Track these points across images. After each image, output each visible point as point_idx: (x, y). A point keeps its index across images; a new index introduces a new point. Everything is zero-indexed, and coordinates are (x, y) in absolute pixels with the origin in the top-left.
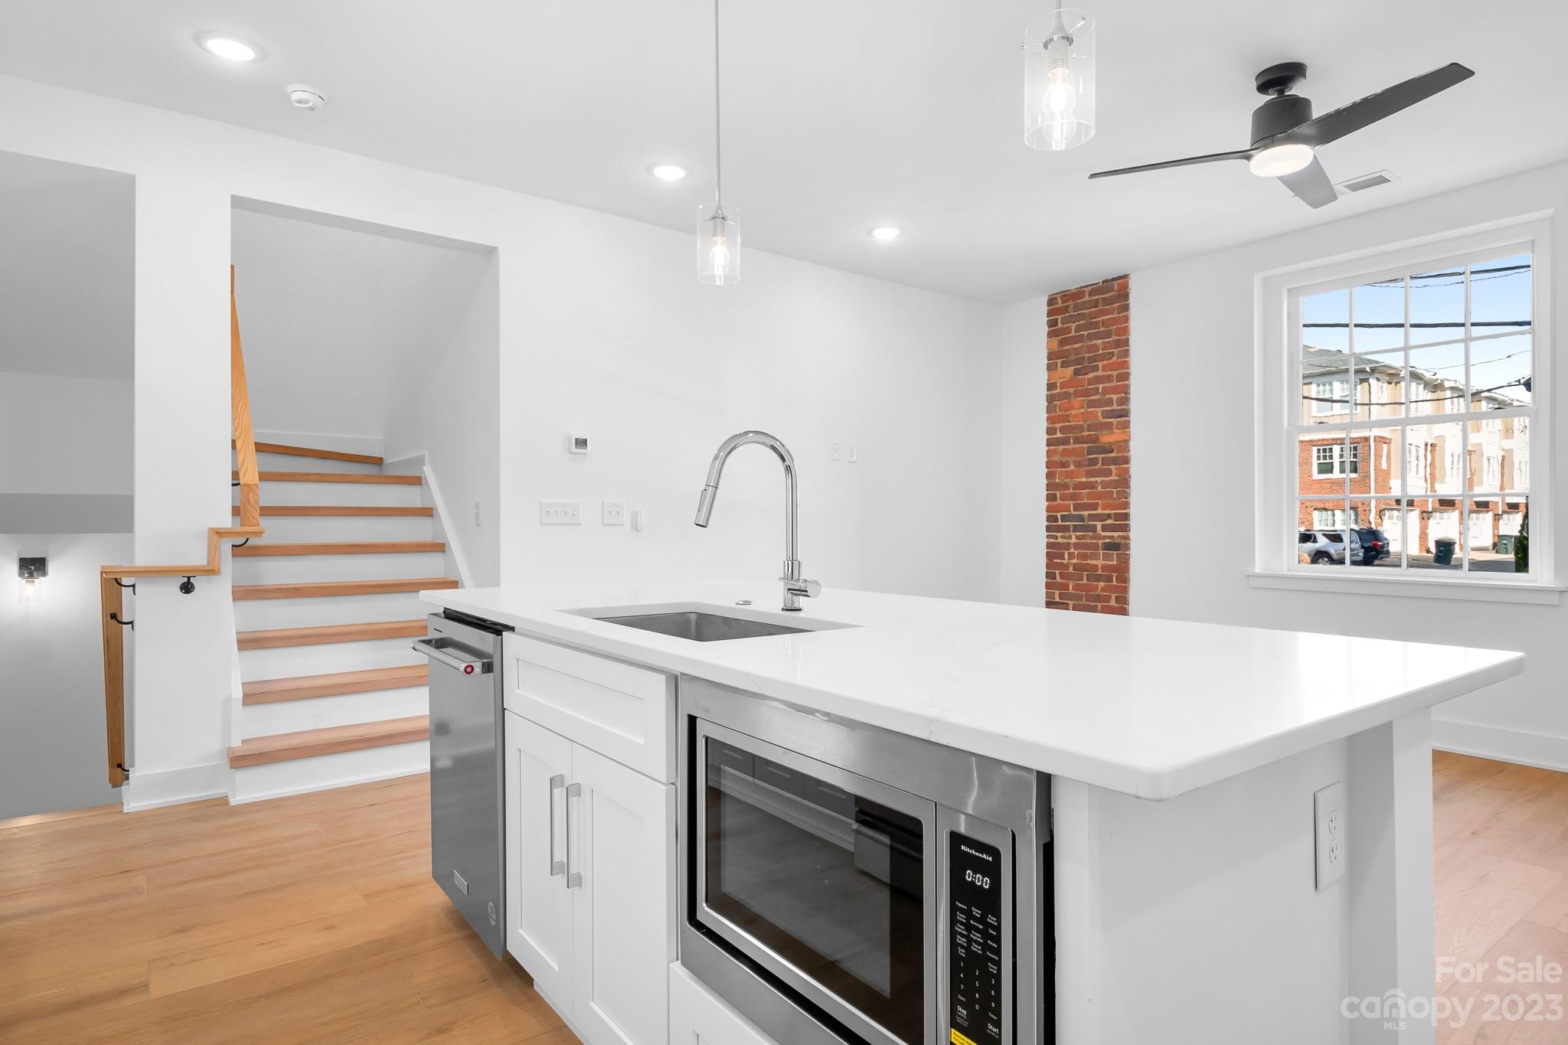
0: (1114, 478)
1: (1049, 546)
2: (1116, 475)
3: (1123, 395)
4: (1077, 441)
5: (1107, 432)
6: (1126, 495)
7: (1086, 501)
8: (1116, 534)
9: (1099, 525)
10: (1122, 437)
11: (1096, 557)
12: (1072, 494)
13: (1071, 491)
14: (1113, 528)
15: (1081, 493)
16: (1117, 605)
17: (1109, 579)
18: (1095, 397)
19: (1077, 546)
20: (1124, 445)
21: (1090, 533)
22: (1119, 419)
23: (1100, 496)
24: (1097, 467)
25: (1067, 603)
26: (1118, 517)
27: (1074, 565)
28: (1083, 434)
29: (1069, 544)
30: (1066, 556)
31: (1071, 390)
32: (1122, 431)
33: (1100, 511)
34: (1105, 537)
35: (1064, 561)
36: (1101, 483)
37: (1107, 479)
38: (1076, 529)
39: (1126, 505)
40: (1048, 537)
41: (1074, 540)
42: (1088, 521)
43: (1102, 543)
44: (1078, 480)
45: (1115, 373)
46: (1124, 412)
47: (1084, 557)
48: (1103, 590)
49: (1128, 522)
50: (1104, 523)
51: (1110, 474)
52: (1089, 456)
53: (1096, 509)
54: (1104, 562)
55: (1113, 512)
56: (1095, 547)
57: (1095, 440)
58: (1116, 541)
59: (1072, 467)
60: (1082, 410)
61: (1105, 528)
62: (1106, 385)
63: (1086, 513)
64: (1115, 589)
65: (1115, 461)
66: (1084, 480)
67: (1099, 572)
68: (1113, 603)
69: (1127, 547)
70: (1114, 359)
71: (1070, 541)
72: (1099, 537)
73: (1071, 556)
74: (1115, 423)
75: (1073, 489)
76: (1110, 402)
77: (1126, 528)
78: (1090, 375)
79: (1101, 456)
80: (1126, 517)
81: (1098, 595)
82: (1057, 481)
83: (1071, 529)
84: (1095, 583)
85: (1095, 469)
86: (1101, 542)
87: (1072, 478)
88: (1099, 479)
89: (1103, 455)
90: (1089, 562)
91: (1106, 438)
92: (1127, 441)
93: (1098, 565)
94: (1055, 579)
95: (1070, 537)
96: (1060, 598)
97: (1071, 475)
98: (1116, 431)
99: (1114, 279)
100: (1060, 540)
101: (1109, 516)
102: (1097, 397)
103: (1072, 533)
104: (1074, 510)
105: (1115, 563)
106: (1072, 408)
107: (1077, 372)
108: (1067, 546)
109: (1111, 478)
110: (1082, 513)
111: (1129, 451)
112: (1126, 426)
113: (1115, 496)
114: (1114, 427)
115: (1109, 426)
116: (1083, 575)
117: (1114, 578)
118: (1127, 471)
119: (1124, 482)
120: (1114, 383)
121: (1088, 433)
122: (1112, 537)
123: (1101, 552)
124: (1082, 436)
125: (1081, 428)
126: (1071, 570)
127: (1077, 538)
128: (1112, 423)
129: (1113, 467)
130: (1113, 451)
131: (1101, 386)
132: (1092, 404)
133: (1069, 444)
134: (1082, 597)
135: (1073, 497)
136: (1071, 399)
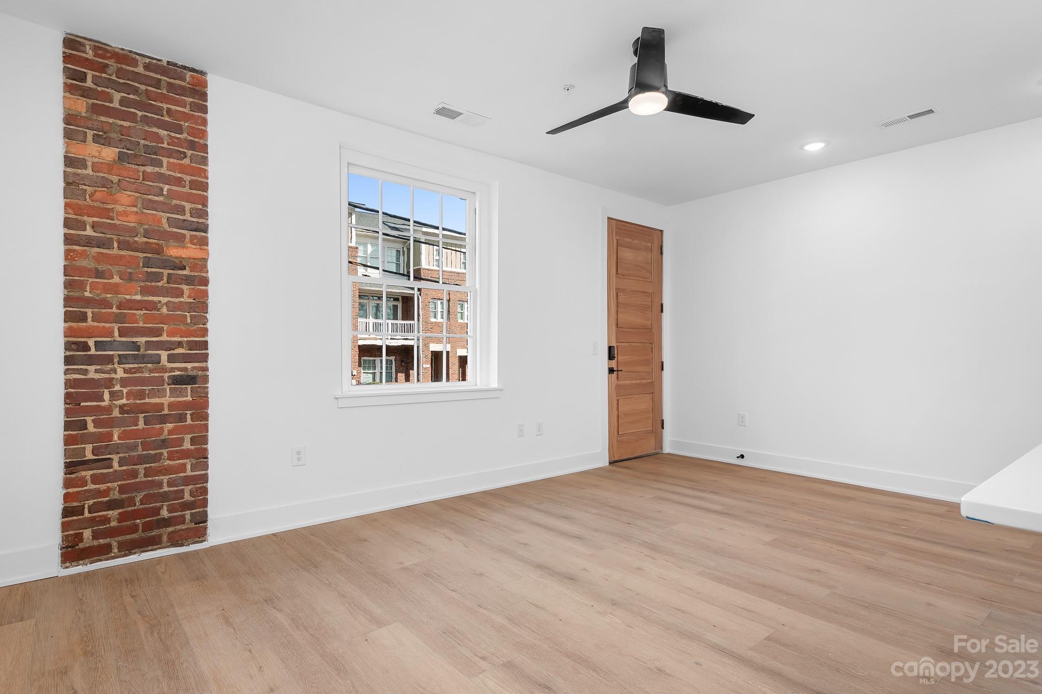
0: (185, 299)
1: (68, 384)
2: (189, 297)
3: (200, 207)
4: (123, 245)
5: (176, 244)
6: (205, 321)
7: (141, 324)
8: (189, 366)
9: (164, 355)
10: (198, 254)
11: (161, 394)
12: (116, 315)
13: (114, 310)
14: (186, 358)
15: (135, 314)
16: (193, 447)
17: (182, 418)
18: (156, 198)
19: (124, 382)
20: (201, 264)
21: (150, 365)
22: (194, 233)
23: (164, 320)
24: (160, 284)
25: (110, 459)
26: (192, 345)
27: (121, 407)
28: (136, 239)
29: (111, 379)
30: (106, 396)
31: (115, 179)
32: (198, 247)
33: (164, 338)
34: (173, 370)
35: (103, 404)
36: (166, 304)
37: (177, 300)
38: (122, 360)
39: (205, 332)
40: (66, 372)
41: (120, 374)
42: (146, 350)
43: (169, 377)
44: (128, 297)
45: (188, 178)
46: (202, 227)
47: (141, 395)
48: (170, 432)
49: (207, 351)
50: (172, 352)
51: (181, 294)
52: (146, 269)
53: (161, 335)
54: (172, 399)
55: (185, 339)
56: (161, 381)
57: (158, 251)
58: (190, 373)
59: (116, 279)
60: (135, 209)
61: (171, 359)
62: (174, 188)
63: (142, 340)
64: (190, 430)
65: (189, 280)
66: (138, 297)
67: (166, 412)
68: (187, 445)
69: (206, 379)
70: (186, 161)
71: (113, 376)
72: (164, 370)
73: (114, 395)
74: (188, 237)
75: (119, 308)
76: (181, 210)
77: (205, 358)
78: (149, 169)
79: (166, 272)
80: (205, 345)
81: (164, 441)
82: (87, 294)
83: (116, 360)
84: (158, 426)
85: (157, 287)
86: (167, 375)
87: (117, 293)
88: (164, 300)
89: (171, 271)
90: (147, 400)
91: (174, 252)
92: (205, 260)
93: (163, 404)
94: (86, 429)
95: (115, 371)
96: (93, 454)
97: (115, 289)
98: (189, 245)
99: (193, 70)
100: (92, 375)
101: (180, 344)
102: (161, 199)
103: (116, 366)
104: (120, 336)
105: (189, 398)
106: (115, 202)
107: (121, 157)
108: (109, 383)
109: (182, 299)
110: (135, 340)
111: (207, 272)
112: (204, 242)
113: (189, 321)
114: (187, 240)
115: (180, 239)
116: (138, 417)
117: (189, 417)
118: (205, 294)
119: (200, 305)
120: (186, 190)
121: (145, 240)
122: (185, 369)
123: (168, 388)
124: (136, 242)
125: (133, 232)
126: (116, 413)
127: (125, 371)
128: (184, 236)
129: (185, 287)
130: (185, 269)
131: (166, 188)
132: (152, 205)
133: (110, 247)
134: (138, 446)
135: (118, 319)
136: (114, 191)
